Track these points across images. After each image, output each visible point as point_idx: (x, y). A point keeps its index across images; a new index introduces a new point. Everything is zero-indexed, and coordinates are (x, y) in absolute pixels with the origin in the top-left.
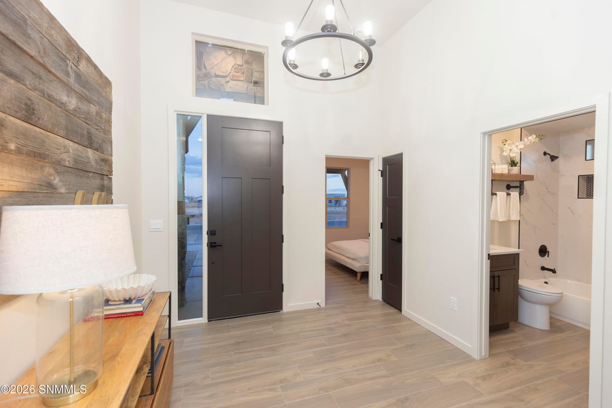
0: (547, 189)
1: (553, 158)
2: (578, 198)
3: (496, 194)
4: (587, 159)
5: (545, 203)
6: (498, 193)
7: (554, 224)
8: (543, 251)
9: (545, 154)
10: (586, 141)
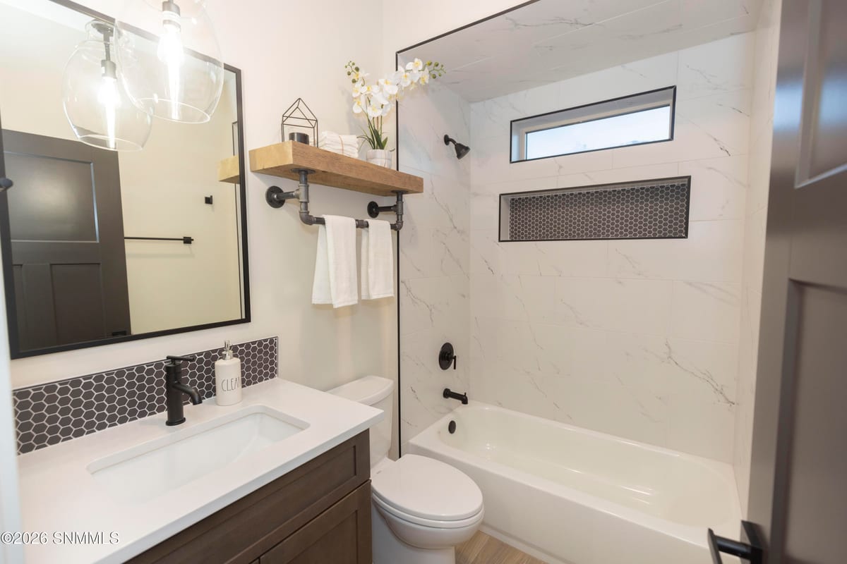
0: (451, 220)
1: (461, 150)
2: (500, 241)
3: (321, 221)
4: (513, 160)
5: (449, 250)
6: (327, 218)
7: (464, 296)
8: (447, 357)
9: (447, 140)
10: (511, 122)
